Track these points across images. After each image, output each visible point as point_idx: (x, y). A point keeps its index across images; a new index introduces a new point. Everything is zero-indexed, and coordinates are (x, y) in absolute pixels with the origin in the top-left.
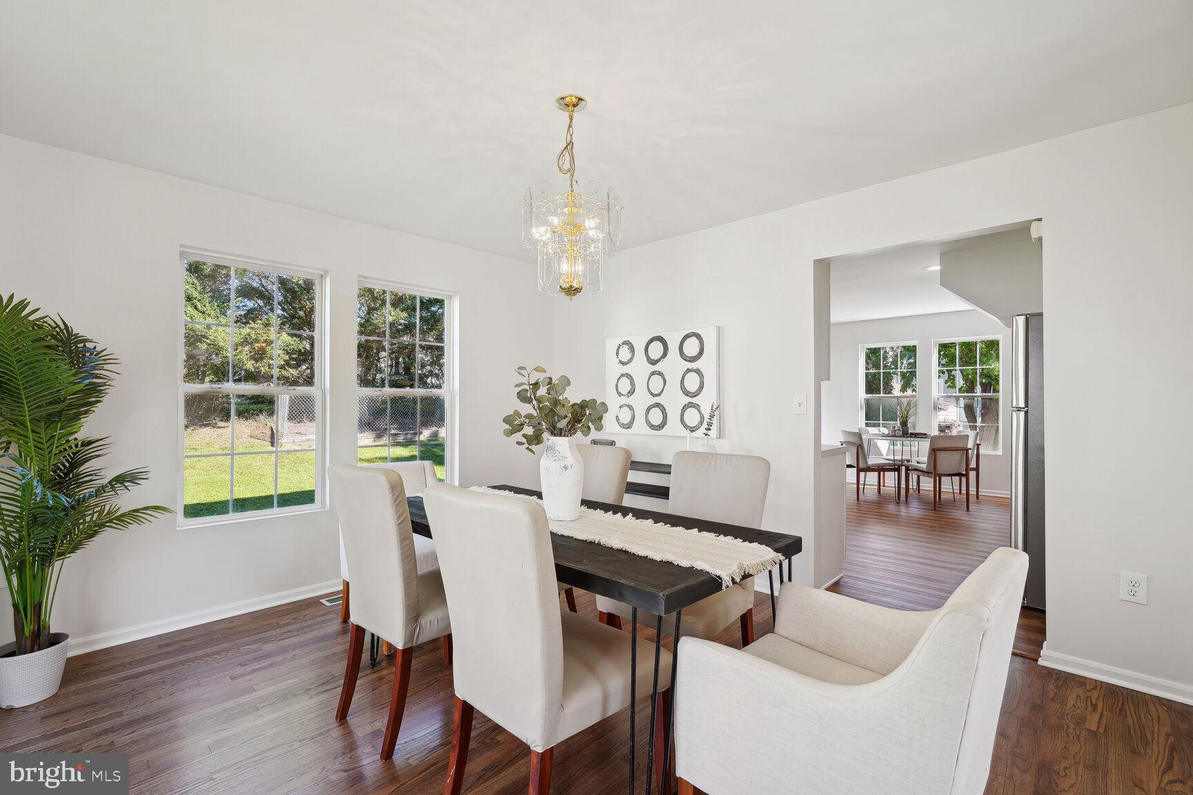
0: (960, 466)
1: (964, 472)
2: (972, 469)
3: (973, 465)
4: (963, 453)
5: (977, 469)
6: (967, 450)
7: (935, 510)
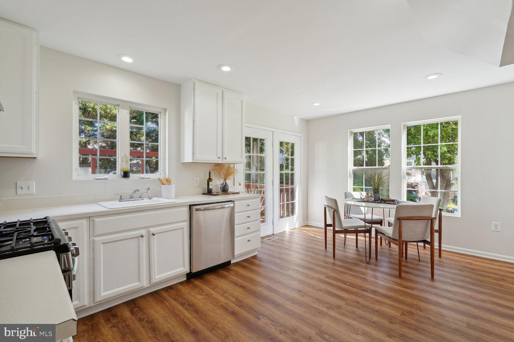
0: (425, 232)
1: (429, 240)
2: (436, 231)
3: (436, 227)
4: (428, 222)
5: (440, 231)
6: (432, 220)
7: (400, 277)
